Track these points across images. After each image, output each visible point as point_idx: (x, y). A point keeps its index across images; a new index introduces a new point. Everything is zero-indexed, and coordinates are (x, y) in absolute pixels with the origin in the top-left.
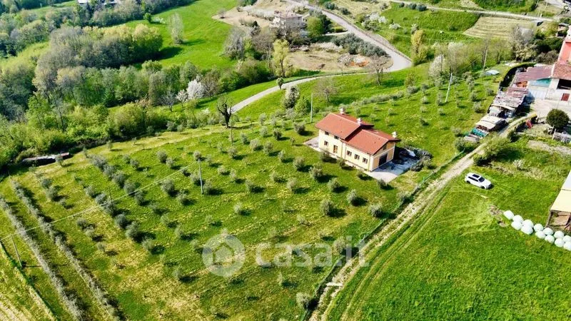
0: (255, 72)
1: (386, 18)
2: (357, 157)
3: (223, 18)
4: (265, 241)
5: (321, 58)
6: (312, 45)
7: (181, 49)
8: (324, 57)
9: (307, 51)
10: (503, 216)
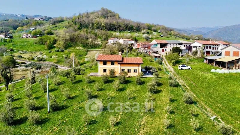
1: (47, 56)
2: (129, 71)
5: (20, 74)
10: (211, 72)
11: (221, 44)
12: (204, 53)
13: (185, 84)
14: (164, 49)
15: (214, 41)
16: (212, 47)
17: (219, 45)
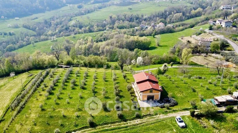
0: (168, 59)
3: (182, 39)
7: (158, 48)
9: (205, 56)
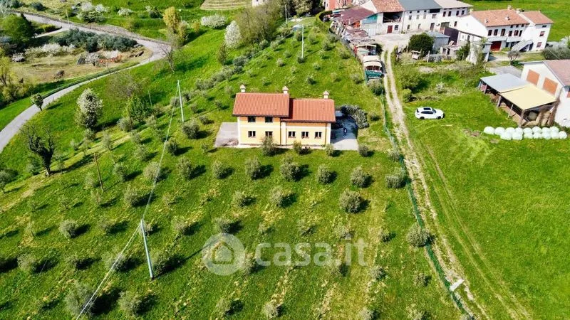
1: (105, 5)
2: (305, 134)
4: (328, 287)
5: (52, 65)
6: (27, 52)
8: (53, 62)
10: (485, 135)
11: (532, 23)
12: (485, 54)
13: (421, 176)
14: (393, 24)
15: (518, 12)
16: (508, 30)
17: (528, 24)
